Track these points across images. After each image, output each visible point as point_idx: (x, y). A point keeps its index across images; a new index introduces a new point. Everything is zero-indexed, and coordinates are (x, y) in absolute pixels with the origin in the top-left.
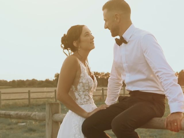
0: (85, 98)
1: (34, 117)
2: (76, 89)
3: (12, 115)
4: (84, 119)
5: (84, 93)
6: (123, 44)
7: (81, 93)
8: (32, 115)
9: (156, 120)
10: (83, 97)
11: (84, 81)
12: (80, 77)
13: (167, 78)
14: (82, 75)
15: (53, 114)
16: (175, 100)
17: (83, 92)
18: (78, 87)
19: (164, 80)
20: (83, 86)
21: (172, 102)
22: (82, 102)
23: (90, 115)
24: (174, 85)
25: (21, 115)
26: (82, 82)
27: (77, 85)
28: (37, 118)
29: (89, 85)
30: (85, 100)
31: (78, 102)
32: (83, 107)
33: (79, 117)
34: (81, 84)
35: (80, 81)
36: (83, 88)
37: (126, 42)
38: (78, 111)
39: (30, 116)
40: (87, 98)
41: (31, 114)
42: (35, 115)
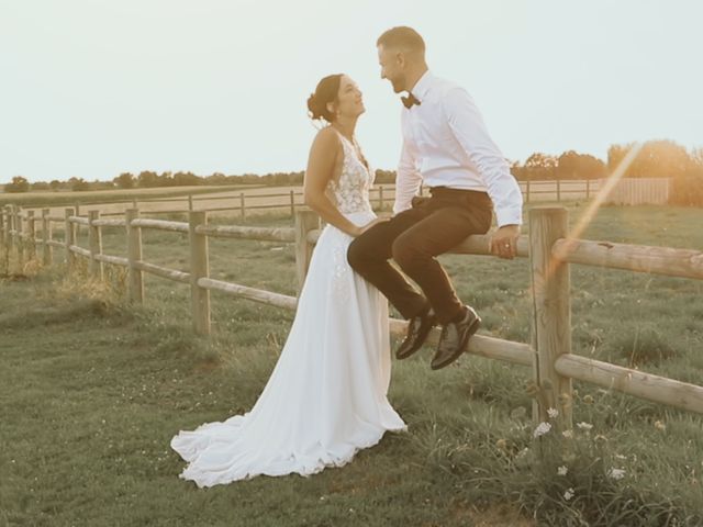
0: (353, 201)
2: (338, 186)
3: (243, 234)
4: (353, 239)
5: (353, 193)
6: (414, 106)
7: (347, 192)
8: (275, 233)
9: (476, 238)
10: (350, 199)
11: (351, 171)
12: (342, 164)
13: (491, 165)
14: (346, 160)
15: (308, 231)
16: (506, 203)
17: (351, 190)
18: (341, 182)
19: (486, 169)
20: (350, 180)
21: (499, 206)
22: (349, 208)
23: (363, 231)
24: (503, 177)
25: (256, 233)
26: (347, 173)
28: (283, 238)
30: (354, 205)
31: (342, 209)
32: (349, 217)
33: (344, 235)
34: (346, 177)
35: (344, 171)
36: (349, 184)
37: (419, 103)
38: (342, 224)
39: (270, 235)
40: (358, 201)
42: (279, 232)
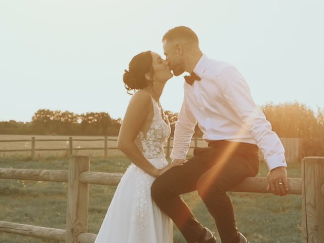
0: (155, 150)
1: (46, 176)
2: (145, 137)
3: (4, 173)
5: (155, 144)
6: (196, 82)
7: (151, 142)
8: (43, 173)
10: (152, 148)
11: (157, 127)
12: (152, 121)
14: (154, 119)
15: (80, 173)
17: (154, 141)
18: (148, 134)
19: (255, 128)
20: (155, 134)
22: (151, 155)
24: (268, 133)
26: (154, 129)
27: (147, 132)
29: (162, 133)
30: (155, 153)
31: (146, 154)
34: (153, 131)
35: (152, 127)
36: (154, 136)
37: (199, 79)
40: (158, 150)
41: (40, 172)
